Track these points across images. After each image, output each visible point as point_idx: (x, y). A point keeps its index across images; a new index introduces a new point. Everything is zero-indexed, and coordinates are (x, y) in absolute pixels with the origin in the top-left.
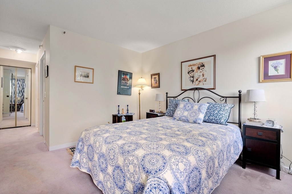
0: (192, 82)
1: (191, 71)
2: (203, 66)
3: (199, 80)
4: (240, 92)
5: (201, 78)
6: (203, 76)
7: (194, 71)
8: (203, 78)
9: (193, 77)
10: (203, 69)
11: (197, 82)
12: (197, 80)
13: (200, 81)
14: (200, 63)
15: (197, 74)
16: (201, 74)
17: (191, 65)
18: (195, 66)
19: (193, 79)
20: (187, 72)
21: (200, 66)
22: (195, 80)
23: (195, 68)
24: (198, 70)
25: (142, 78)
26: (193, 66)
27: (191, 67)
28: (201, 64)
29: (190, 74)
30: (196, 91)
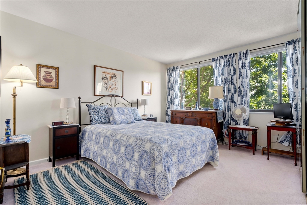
0: (106, 89)
1: (105, 78)
2: (115, 76)
3: (112, 87)
4: (137, 100)
5: (113, 87)
6: (115, 85)
7: (108, 79)
8: (115, 86)
9: (107, 84)
10: (115, 79)
11: (110, 90)
12: (110, 87)
13: (113, 89)
14: (112, 73)
15: (110, 82)
16: (114, 83)
17: (105, 72)
18: (108, 74)
19: (107, 86)
20: (101, 78)
21: (113, 76)
22: (108, 87)
23: (108, 76)
24: (111, 79)
25: (21, 65)
26: (107, 74)
27: (105, 74)
28: (114, 74)
29: (104, 80)
30: (112, 97)
